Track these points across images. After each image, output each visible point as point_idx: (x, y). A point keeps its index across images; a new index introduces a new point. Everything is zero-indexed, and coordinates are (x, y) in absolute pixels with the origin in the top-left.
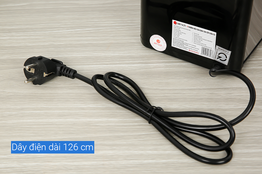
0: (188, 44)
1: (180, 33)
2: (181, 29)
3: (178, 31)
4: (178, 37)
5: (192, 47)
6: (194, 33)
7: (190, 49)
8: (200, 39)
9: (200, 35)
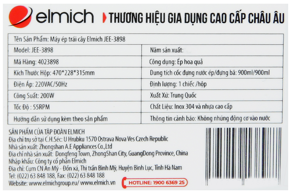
0: (115, 143)
1: (52, 78)
2: (59, 49)
3: (38, 68)
4: (41, 114)
5: (142, 154)
6: (147, 50)
7: (129, 174)
8: (188, 78)
9: (188, 53)
